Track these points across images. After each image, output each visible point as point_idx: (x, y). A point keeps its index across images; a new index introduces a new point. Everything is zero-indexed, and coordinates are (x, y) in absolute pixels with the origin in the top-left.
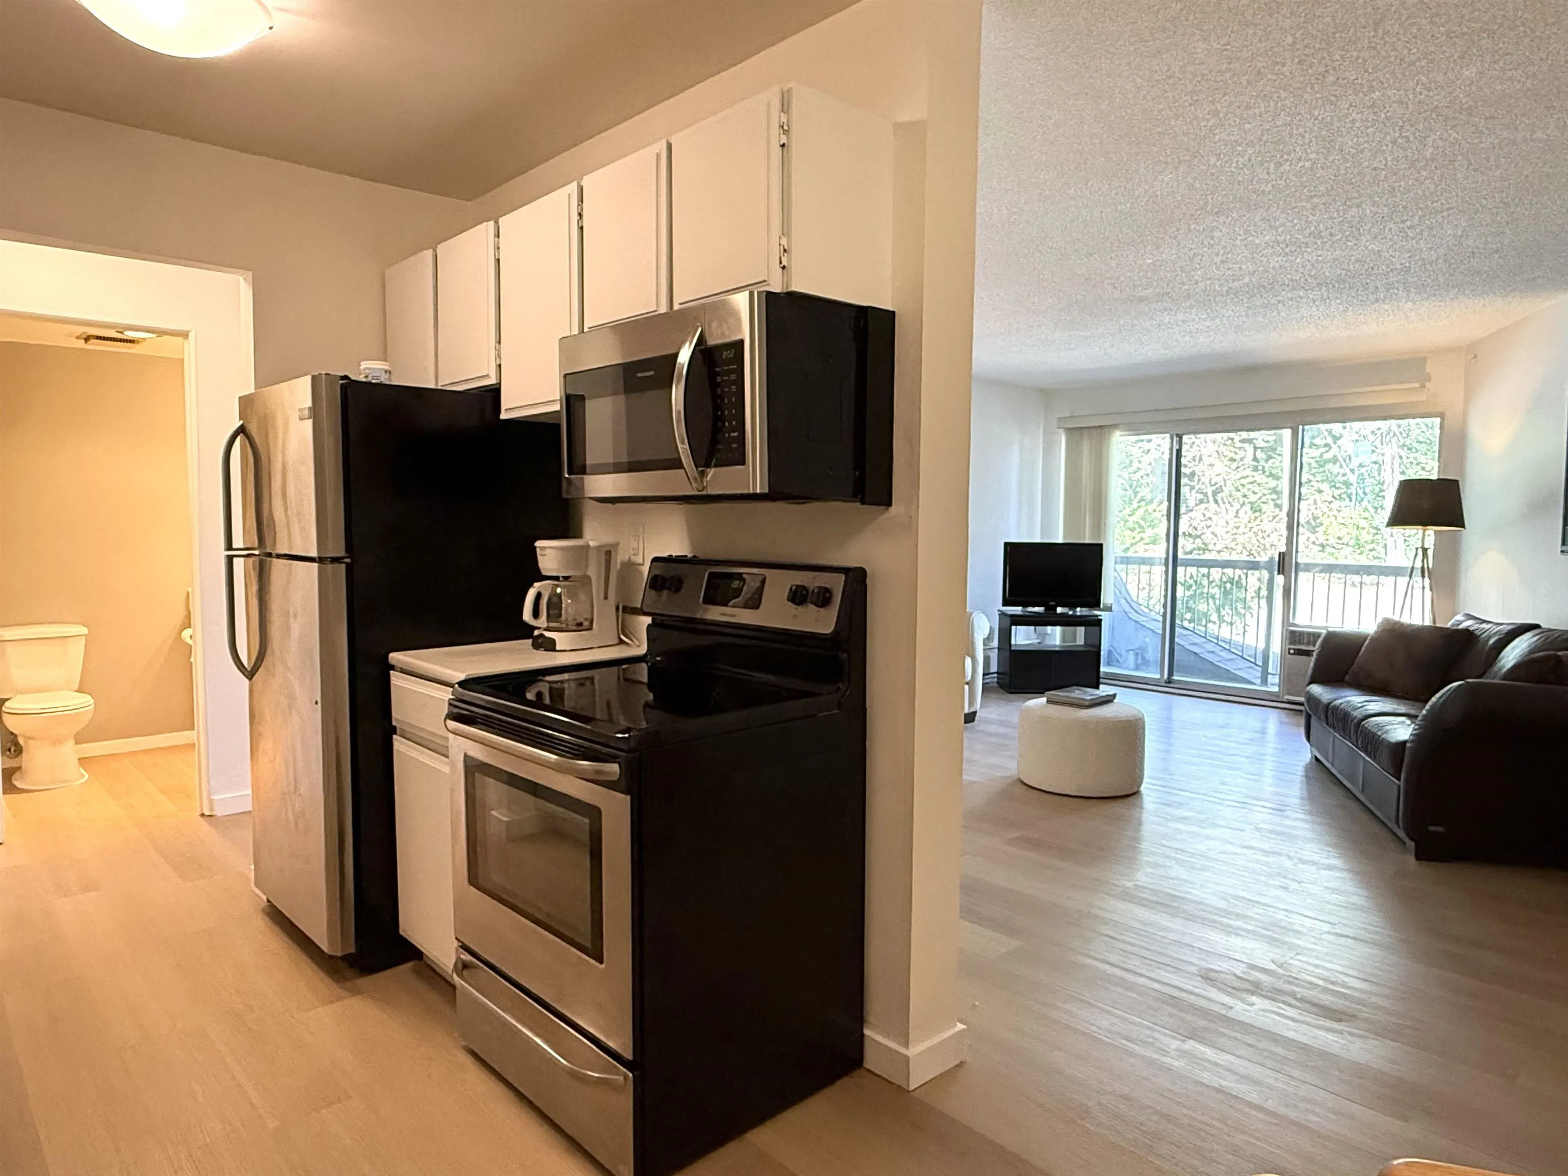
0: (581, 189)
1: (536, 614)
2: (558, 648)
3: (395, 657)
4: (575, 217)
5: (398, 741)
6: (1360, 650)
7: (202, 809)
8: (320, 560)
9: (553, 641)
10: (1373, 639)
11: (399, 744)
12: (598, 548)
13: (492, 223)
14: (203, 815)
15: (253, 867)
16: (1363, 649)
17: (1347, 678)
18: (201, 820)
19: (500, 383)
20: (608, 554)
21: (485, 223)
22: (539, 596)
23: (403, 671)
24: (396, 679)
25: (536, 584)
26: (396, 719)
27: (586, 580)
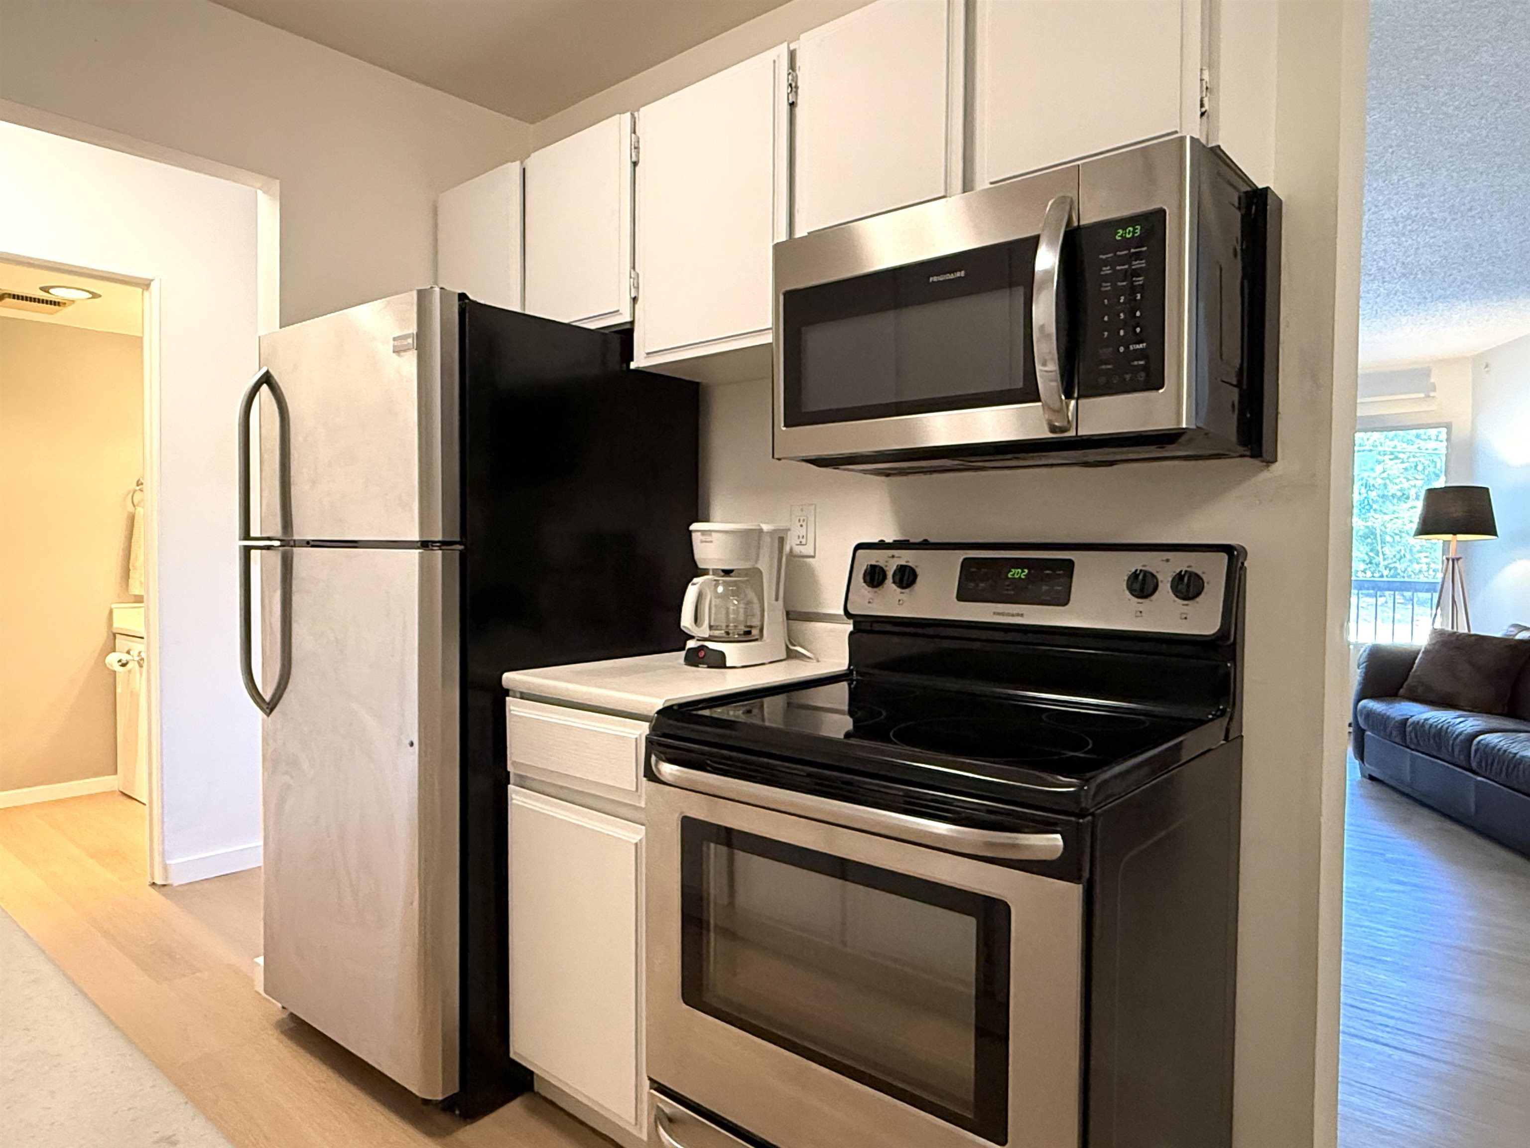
0: (792, 55)
1: (696, 619)
2: (728, 664)
3: (510, 678)
4: (784, 90)
5: (517, 793)
6: (1414, 663)
7: (153, 879)
8: (425, 545)
9: (722, 655)
10: (1426, 652)
11: (517, 797)
12: (771, 533)
13: (628, 115)
14: (154, 884)
15: (260, 960)
16: (1417, 661)
17: (1402, 691)
18: (151, 890)
19: (632, 323)
20: (782, 541)
21: (618, 115)
22: (700, 597)
23: (524, 696)
24: (514, 708)
25: (695, 580)
26: (514, 763)
27: (754, 575)
